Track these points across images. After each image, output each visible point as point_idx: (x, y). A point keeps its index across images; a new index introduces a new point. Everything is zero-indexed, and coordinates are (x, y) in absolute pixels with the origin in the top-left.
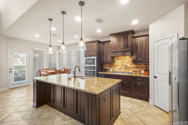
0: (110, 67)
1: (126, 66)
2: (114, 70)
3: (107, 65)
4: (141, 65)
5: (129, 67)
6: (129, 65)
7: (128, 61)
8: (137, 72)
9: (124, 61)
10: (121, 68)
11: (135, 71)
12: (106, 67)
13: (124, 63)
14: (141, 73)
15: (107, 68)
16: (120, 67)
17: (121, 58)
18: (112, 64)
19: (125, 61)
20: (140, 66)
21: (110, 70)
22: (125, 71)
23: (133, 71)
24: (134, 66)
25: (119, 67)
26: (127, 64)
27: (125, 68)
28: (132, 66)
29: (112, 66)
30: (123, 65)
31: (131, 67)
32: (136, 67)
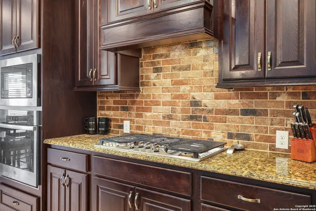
0: (124, 109)
1: (195, 103)
2: (139, 128)
3: (111, 100)
4: (274, 96)
5: (210, 111)
6: (208, 99)
7: (205, 74)
8: (248, 137)
9: (182, 75)
10: (170, 117)
11: (239, 136)
12: (109, 109)
13: (182, 88)
14: (273, 148)
15: (110, 114)
16: (167, 110)
17: (168, 62)
18: (132, 96)
19: (190, 74)
20: (269, 105)
21: (121, 127)
22: (192, 133)
23: (230, 136)
24: (236, 103)
25: (160, 111)
26: (198, 95)
27: (192, 118)
28: (223, 104)
29: (133, 103)
30: (181, 97)
31: (219, 112)
32: (245, 112)
